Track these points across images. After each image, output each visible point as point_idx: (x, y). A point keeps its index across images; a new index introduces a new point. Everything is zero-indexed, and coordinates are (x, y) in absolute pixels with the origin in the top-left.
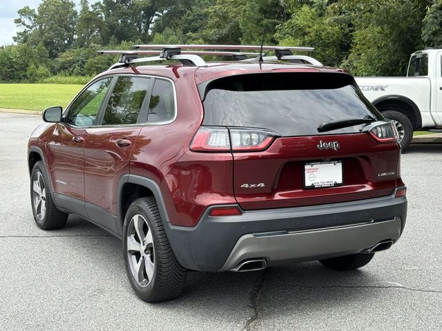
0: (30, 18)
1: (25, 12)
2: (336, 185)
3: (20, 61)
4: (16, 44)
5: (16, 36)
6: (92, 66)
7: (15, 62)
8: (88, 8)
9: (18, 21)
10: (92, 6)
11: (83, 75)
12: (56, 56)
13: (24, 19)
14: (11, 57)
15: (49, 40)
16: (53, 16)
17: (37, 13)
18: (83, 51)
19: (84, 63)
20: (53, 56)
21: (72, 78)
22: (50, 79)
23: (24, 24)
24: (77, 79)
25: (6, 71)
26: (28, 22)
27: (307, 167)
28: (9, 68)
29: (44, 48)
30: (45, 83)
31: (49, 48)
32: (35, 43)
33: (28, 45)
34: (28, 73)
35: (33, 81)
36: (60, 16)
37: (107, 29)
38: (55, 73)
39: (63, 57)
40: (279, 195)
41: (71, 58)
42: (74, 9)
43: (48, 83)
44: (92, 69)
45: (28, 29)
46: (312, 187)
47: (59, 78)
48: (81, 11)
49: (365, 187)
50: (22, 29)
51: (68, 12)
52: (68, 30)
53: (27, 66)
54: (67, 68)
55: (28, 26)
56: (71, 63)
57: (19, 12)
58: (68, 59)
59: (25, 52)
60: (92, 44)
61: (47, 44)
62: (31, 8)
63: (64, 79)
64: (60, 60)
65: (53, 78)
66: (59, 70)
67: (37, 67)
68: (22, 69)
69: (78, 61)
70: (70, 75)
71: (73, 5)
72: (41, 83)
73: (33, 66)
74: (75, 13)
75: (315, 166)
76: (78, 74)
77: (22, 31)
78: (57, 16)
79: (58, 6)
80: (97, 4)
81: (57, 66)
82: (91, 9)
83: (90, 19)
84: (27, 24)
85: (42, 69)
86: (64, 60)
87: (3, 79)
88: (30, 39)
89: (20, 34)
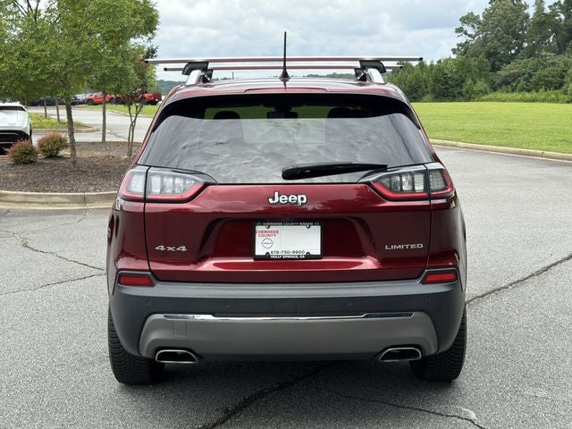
0: (473, 26)
1: (469, 19)
2: (309, 256)
3: (456, 77)
4: (454, 57)
5: (456, 47)
6: (540, 79)
7: (450, 78)
8: (543, 9)
9: (459, 30)
10: (550, 7)
11: (529, 91)
12: (499, 69)
13: (466, 27)
14: (446, 71)
15: (492, 50)
16: (499, 21)
17: (481, 18)
18: (531, 62)
19: (531, 76)
20: (495, 69)
21: (514, 94)
22: (489, 96)
23: (466, 33)
24: (520, 96)
25: (439, 88)
26: (471, 31)
27: (259, 228)
28: (443, 85)
29: (486, 60)
30: (482, 101)
31: (492, 60)
32: (475, 55)
33: (467, 57)
34: (464, 90)
35: (469, 100)
36: (508, 21)
37: (564, 33)
38: (495, 89)
39: (506, 70)
40: (215, 265)
41: (515, 71)
42: (526, 11)
43: (486, 100)
44: (541, 83)
45: (470, 39)
46: (267, 257)
47: (499, 95)
48: (535, 14)
49: (361, 263)
50: (463, 39)
51: (518, 17)
52: (517, 37)
53: (463, 82)
54: (509, 83)
55: (470, 36)
56: (515, 77)
57: (461, 20)
58: (512, 72)
59: (462, 65)
60: (544, 53)
61: (489, 55)
62: (476, 14)
63: (505, 95)
64: (502, 73)
65: (492, 95)
66: (500, 85)
67: (475, 83)
68: (458, 85)
69: (524, 74)
70: (513, 91)
71: (526, 7)
72: (478, 101)
73: (469, 81)
74: (527, 16)
75: (273, 228)
76: (522, 90)
77: (463, 42)
78: (504, 22)
79: (507, 10)
80: (555, 4)
81: (498, 81)
82: (547, 11)
83: (544, 22)
84: (469, 33)
85: (481, 85)
86: (507, 73)
87: (436, 98)
88: (471, 51)
89: (459, 45)
